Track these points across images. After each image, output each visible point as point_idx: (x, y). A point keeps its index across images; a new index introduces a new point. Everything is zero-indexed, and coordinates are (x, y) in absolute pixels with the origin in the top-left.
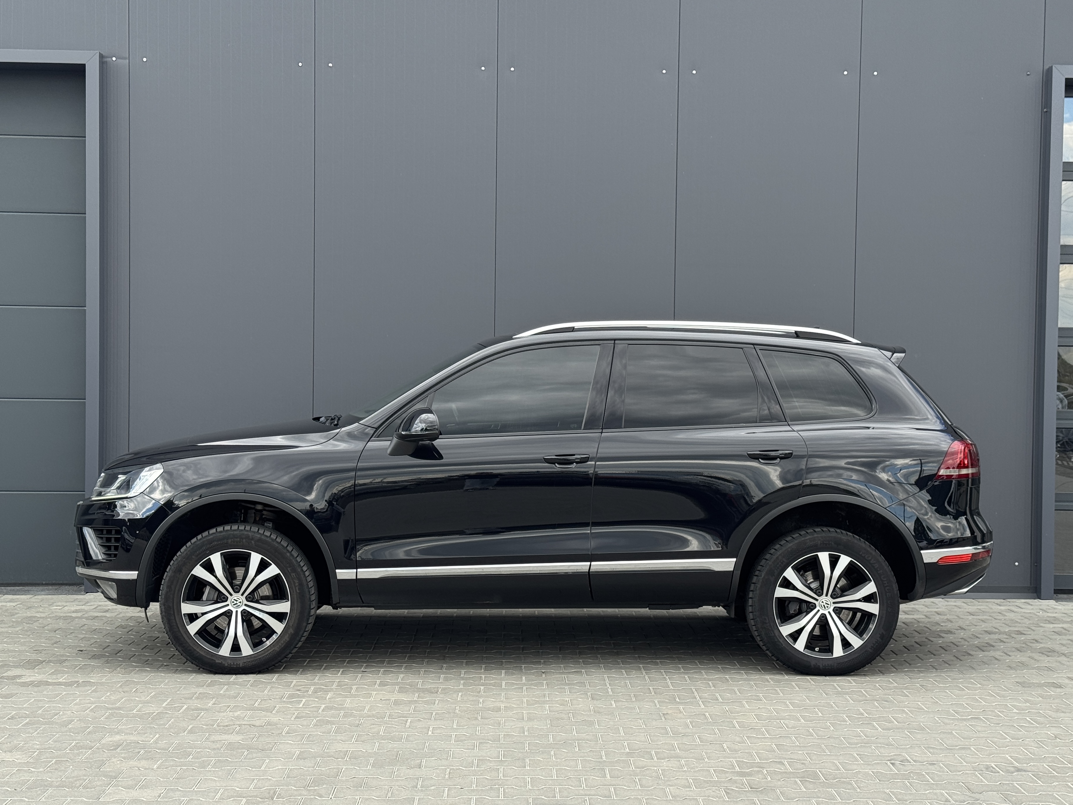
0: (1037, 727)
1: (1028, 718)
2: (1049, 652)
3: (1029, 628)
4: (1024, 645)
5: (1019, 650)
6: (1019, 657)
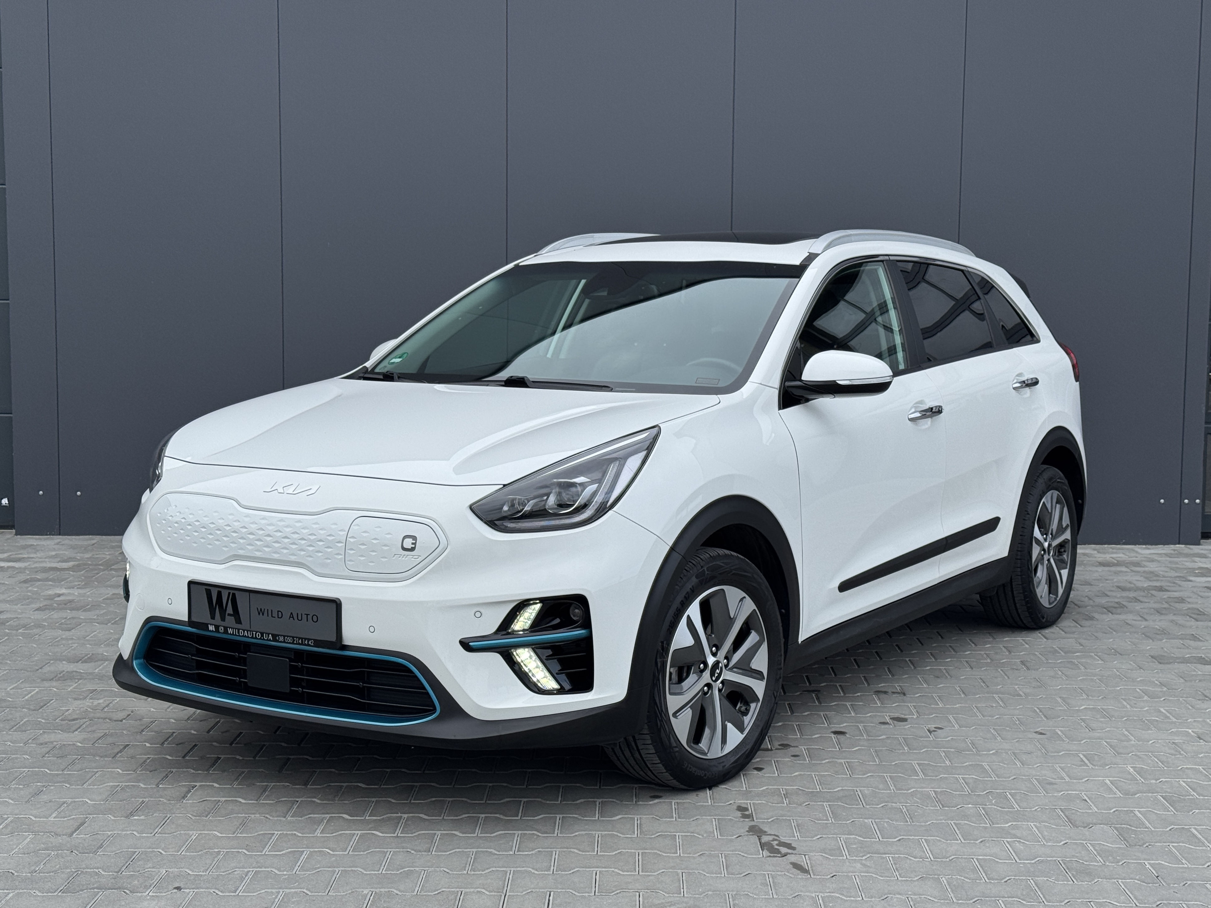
0: (1175, 723)
1: (1162, 710)
2: (1198, 614)
3: (1174, 583)
4: (1166, 606)
5: (1158, 612)
6: (1158, 623)
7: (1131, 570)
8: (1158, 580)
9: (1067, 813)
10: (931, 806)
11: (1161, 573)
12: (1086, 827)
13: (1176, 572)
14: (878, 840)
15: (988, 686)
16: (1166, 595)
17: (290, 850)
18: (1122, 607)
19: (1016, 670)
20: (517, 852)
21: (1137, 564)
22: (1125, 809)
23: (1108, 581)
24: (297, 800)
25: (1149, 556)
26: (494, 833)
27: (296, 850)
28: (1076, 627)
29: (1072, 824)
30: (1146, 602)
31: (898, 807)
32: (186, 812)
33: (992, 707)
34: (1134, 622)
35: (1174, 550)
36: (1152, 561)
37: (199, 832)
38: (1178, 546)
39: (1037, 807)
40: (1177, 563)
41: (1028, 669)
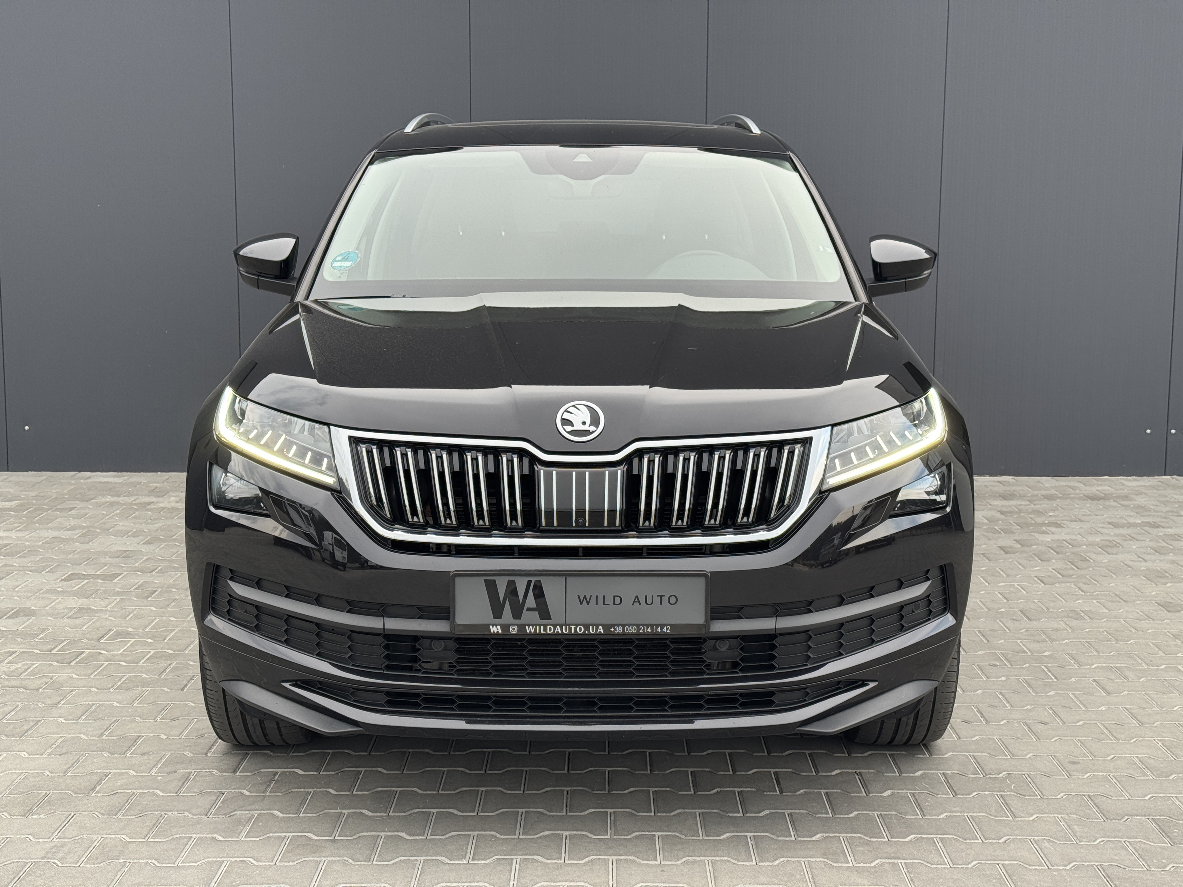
7: (1120, 504)
8: (1149, 516)
9: (1096, 801)
10: (943, 794)
11: (1152, 507)
12: (1120, 820)
13: (1166, 505)
14: (887, 840)
15: (988, 641)
16: (1160, 532)
17: (207, 860)
18: (1116, 546)
19: (1017, 620)
20: (472, 860)
21: (1126, 497)
22: (1162, 795)
23: (1097, 517)
24: (223, 791)
25: (1137, 489)
26: (446, 834)
27: (215, 859)
28: (1073, 569)
29: (1104, 815)
30: (1141, 541)
31: (906, 795)
32: (93, 809)
33: (997, 665)
34: (1132, 563)
35: (1160, 481)
36: (1139, 493)
37: (106, 836)
38: (1164, 477)
39: (1062, 794)
40: (1166, 496)
41: (1030, 620)
